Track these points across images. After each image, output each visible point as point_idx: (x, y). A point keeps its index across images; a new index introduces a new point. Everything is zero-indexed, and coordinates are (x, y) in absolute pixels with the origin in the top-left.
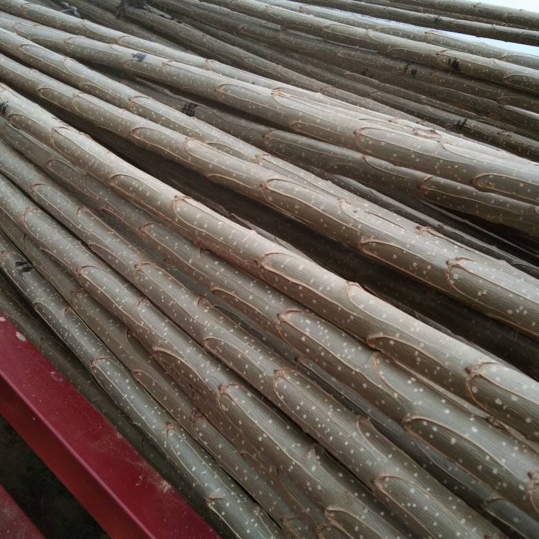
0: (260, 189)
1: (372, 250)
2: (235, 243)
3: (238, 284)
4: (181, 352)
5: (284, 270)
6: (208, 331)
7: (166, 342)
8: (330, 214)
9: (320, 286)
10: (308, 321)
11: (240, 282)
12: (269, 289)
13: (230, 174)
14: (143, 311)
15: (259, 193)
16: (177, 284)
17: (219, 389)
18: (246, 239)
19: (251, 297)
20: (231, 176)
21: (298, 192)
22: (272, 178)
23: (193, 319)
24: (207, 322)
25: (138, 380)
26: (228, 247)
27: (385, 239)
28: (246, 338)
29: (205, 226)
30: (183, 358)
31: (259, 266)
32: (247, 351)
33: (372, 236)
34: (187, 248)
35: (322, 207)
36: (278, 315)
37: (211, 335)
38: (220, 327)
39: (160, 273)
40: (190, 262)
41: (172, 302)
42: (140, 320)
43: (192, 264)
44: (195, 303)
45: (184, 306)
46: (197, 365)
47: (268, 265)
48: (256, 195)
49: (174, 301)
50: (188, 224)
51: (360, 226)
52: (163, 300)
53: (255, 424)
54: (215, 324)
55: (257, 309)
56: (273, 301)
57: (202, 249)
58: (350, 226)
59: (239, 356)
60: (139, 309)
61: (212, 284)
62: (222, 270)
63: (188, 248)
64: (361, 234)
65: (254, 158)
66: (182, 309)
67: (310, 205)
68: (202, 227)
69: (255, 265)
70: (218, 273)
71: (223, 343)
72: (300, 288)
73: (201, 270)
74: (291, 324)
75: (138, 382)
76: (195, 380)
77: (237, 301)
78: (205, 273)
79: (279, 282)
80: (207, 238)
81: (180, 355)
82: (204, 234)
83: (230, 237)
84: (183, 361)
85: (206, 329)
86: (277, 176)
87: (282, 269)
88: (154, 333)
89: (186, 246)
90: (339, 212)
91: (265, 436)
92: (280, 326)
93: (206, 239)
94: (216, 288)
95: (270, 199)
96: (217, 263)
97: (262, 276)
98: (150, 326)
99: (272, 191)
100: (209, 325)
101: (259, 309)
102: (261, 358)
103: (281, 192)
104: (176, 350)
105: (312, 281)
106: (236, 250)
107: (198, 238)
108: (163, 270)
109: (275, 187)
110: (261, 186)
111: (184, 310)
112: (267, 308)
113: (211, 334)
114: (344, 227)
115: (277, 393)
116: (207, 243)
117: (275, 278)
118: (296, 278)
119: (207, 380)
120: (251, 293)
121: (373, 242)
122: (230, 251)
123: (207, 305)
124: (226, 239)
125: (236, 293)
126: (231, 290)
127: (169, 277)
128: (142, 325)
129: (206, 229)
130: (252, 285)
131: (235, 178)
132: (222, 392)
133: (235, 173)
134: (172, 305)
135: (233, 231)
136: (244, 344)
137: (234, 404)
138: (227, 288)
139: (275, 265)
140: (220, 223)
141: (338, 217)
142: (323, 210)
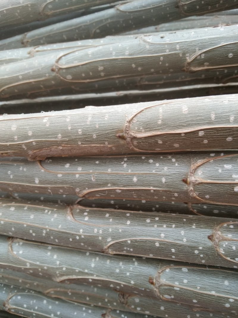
0: (54, 74)
1: (201, 64)
2: (80, 132)
3: (109, 174)
4: (86, 271)
5: (165, 125)
6: (104, 238)
7: (64, 269)
8: (139, 54)
9: (229, 116)
10: (228, 167)
11: (109, 170)
12: (148, 159)
13: (17, 79)
14: (21, 252)
15: (55, 78)
16: (36, 210)
17: (152, 283)
18: (90, 119)
19: (135, 179)
20: (19, 80)
21: (93, 54)
22: (58, 57)
23: (80, 236)
24: (96, 230)
25: (54, 296)
26: (74, 141)
27: (212, 44)
28: (148, 221)
29: (30, 133)
30: (92, 275)
31: (128, 139)
32: (163, 235)
33: (197, 49)
34: (23, 169)
35: (127, 53)
36: (185, 181)
37: (110, 241)
38: (114, 226)
39: (12, 209)
40: (37, 181)
41: (44, 232)
42: (24, 263)
43: (40, 182)
44: (70, 218)
45: (60, 228)
46: (112, 274)
47: (139, 131)
48: (53, 82)
49: (46, 229)
50: (8, 144)
51: (178, 47)
52: (34, 234)
53: (214, 296)
54: (106, 227)
55: (151, 188)
56: (166, 168)
57: (41, 162)
58: (167, 52)
59: (157, 244)
60: (15, 253)
61: (77, 190)
62: (80, 169)
63: (25, 170)
64: (184, 54)
65: (28, 56)
66: (59, 232)
67: (114, 58)
68: (27, 137)
69: (122, 142)
70: (77, 176)
71: (129, 242)
72: (201, 134)
73: (56, 183)
74: (209, 181)
75: (55, 298)
76: (118, 287)
77: (120, 191)
78: (62, 183)
79: (164, 142)
80: (41, 145)
81: (87, 274)
82: (34, 144)
83: (70, 128)
84: (95, 277)
85: (100, 238)
86: (62, 54)
87: (161, 125)
88: (45, 268)
89: (21, 169)
90: (148, 47)
91: (231, 300)
92: (195, 190)
93: (41, 148)
94: (86, 192)
95: (69, 77)
96: (67, 166)
97: (137, 150)
98: (38, 263)
99: (67, 69)
100: (101, 232)
101: (154, 187)
102: (183, 233)
103: (76, 63)
104: (80, 272)
105: (213, 117)
106: (87, 138)
107: (31, 152)
108: (13, 204)
109: (68, 63)
110: (53, 70)
111: (63, 232)
112: (164, 180)
113: (109, 239)
114: (162, 58)
115: (229, 259)
116: (45, 152)
117: (157, 142)
118: (188, 125)
119: (132, 282)
120: (133, 175)
121: (200, 55)
122: (80, 143)
123: (82, 212)
124: (65, 133)
125: (114, 184)
126: (105, 184)
127: (24, 207)
128: (28, 266)
129: (33, 136)
130: (125, 165)
131: (23, 79)
132: (157, 285)
133: (19, 74)
134: (47, 233)
135: (68, 120)
136: (153, 229)
137: (178, 289)
138: (99, 185)
139: (148, 127)
140: (45, 120)
141: (150, 51)
142: (130, 55)
